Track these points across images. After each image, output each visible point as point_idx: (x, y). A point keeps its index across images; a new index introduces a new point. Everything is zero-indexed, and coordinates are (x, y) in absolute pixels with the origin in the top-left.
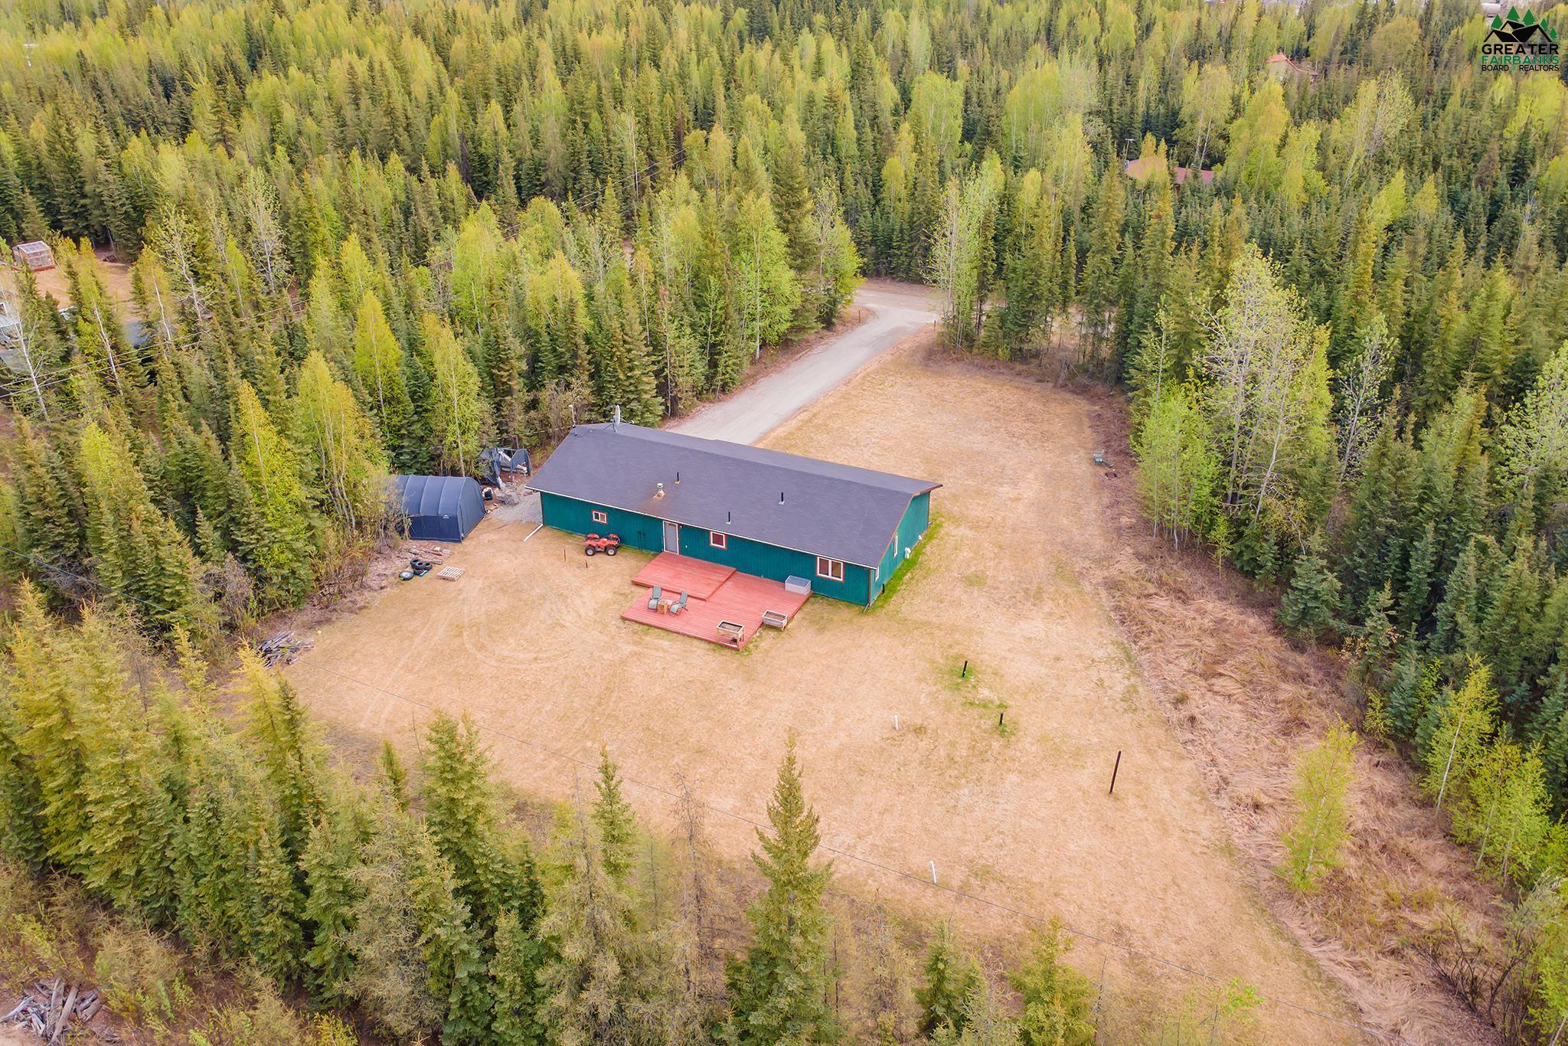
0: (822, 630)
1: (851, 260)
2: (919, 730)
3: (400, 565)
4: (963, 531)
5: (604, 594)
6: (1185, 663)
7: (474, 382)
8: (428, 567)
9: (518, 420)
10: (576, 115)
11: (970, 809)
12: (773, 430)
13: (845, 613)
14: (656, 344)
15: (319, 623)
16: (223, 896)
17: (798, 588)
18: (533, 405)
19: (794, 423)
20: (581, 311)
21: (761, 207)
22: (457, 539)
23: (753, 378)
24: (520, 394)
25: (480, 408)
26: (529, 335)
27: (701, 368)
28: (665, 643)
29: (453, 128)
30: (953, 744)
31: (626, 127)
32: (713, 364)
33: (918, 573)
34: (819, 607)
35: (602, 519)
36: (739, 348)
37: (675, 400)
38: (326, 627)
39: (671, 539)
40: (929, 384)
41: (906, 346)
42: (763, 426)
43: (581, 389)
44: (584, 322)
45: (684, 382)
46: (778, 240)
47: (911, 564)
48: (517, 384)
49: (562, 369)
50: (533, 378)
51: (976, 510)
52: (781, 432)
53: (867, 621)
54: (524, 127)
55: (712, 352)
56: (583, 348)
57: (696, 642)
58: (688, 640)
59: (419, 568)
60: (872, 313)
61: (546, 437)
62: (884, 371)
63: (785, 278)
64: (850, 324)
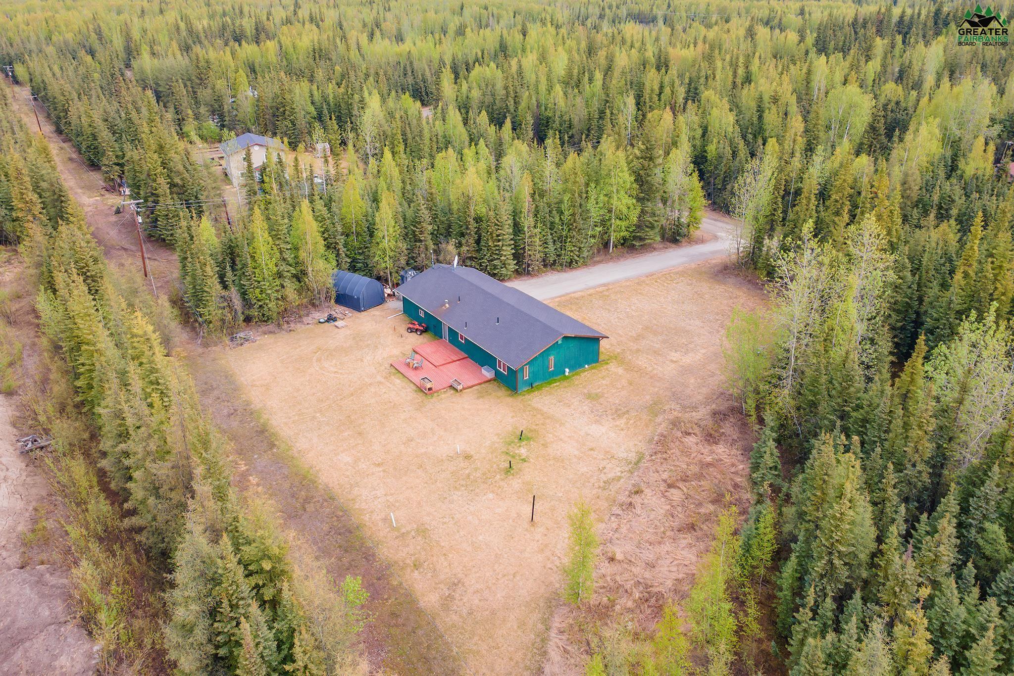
0: (478, 398)
1: (699, 200)
2: (468, 457)
3: (323, 316)
4: (620, 371)
5: (396, 352)
6: (665, 476)
7: (399, 233)
8: (335, 320)
11: (451, 502)
12: (574, 293)
13: (502, 392)
15: (271, 332)
17: (488, 373)
19: (592, 291)
22: (359, 310)
23: (597, 263)
27: (552, 248)
28: (398, 381)
30: (476, 469)
33: (565, 383)
34: (491, 386)
35: (423, 315)
36: (580, 241)
38: (271, 335)
39: (445, 332)
41: (714, 261)
42: (572, 289)
45: (537, 255)
46: (628, 179)
47: (567, 378)
48: (426, 237)
51: (642, 361)
52: (576, 295)
53: (510, 400)
57: (412, 385)
58: (409, 383)
59: (331, 319)
60: (716, 238)
62: (682, 273)
63: (623, 202)
64: (692, 241)
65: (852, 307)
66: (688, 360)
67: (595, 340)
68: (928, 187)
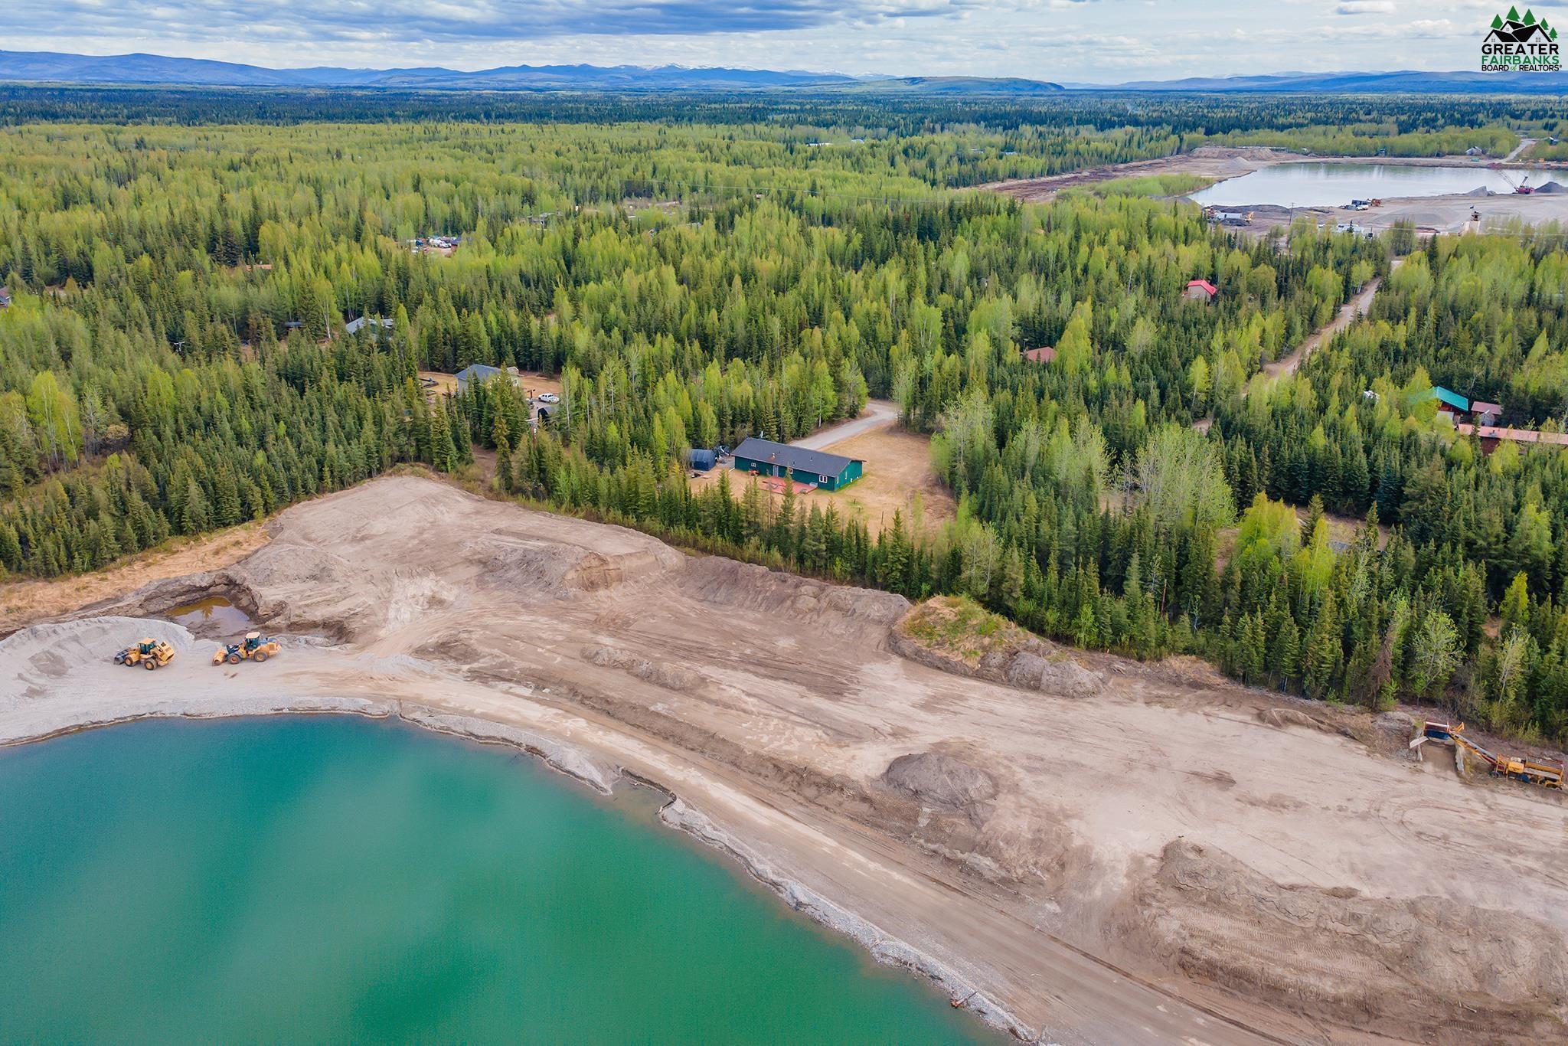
0: (820, 493)
1: (864, 389)
3: (692, 475)
5: (753, 480)
7: (715, 421)
9: (727, 438)
10: (752, 318)
13: (826, 492)
14: (778, 415)
16: (670, 513)
17: (814, 485)
18: (732, 433)
20: (751, 400)
21: (823, 367)
22: (710, 469)
23: (816, 433)
24: (728, 429)
25: (715, 430)
26: (733, 409)
27: (794, 425)
29: (693, 321)
31: (775, 324)
32: (799, 425)
33: (853, 485)
34: (820, 491)
35: (754, 465)
36: (810, 419)
37: (783, 437)
39: (776, 470)
40: (887, 439)
41: (881, 426)
43: (748, 428)
44: (752, 405)
45: (787, 430)
46: (829, 380)
47: (851, 482)
48: (728, 424)
49: (743, 421)
50: (733, 423)
51: (881, 473)
53: (833, 494)
54: (727, 321)
55: (799, 420)
56: (751, 415)
59: (697, 475)
60: (875, 413)
61: (735, 444)
62: (870, 434)
63: (830, 394)
64: (863, 416)
65: (981, 427)
66: (902, 470)
67: (860, 462)
68: (991, 372)
